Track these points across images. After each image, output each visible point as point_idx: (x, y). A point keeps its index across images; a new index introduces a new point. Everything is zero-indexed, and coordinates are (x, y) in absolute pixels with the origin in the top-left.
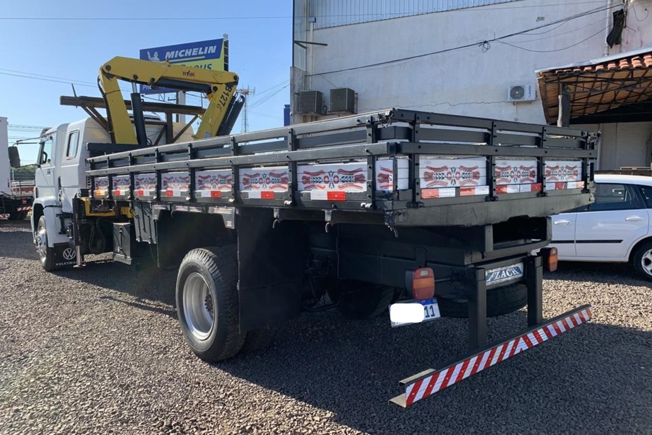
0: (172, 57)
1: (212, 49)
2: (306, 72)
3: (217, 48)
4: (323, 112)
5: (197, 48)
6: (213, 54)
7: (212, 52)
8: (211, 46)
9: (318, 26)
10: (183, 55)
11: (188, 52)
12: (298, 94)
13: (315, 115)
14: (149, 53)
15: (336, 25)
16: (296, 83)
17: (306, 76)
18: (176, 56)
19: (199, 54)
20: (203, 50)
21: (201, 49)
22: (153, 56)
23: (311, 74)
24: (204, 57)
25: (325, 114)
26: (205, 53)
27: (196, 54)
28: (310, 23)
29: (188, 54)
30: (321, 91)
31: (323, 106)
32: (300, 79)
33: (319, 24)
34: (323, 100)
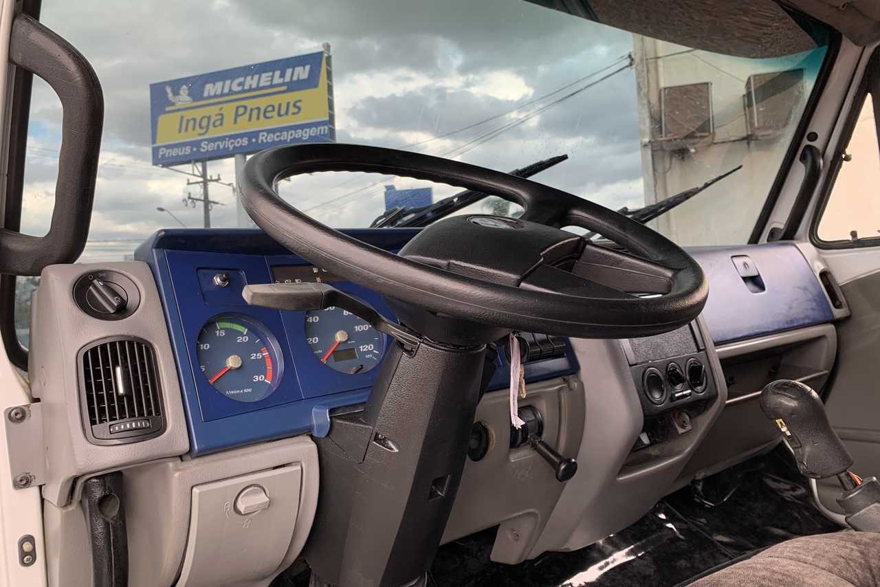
0: (219, 92)
1: (302, 73)
3: (311, 68)
5: (270, 71)
6: (302, 80)
7: (301, 78)
8: (299, 66)
10: (240, 88)
11: (251, 82)
14: (169, 90)
18: (226, 91)
19: (275, 82)
20: (282, 76)
21: (278, 73)
22: (178, 94)
24: (285, 88)
26: (287, 79)
27: (269, 83)
29: (251, 86)
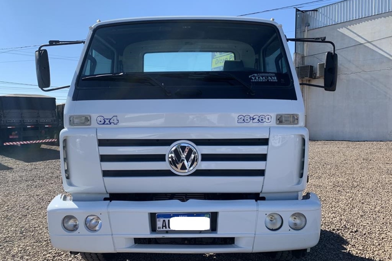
2: (303, 55)
4: (313, 77)
9: (311, 28)
12: (298, 68)
13: (309, 79)
15: (322, 26)
16: (297, 62)
17: (303, 57)
23: (305, 56)
25: (315, 78)
28: (306, 26)
30: (312, 65)
31: (313, 73)
32: (299, 59)
33: (311, 27)
34: (314, 70)
